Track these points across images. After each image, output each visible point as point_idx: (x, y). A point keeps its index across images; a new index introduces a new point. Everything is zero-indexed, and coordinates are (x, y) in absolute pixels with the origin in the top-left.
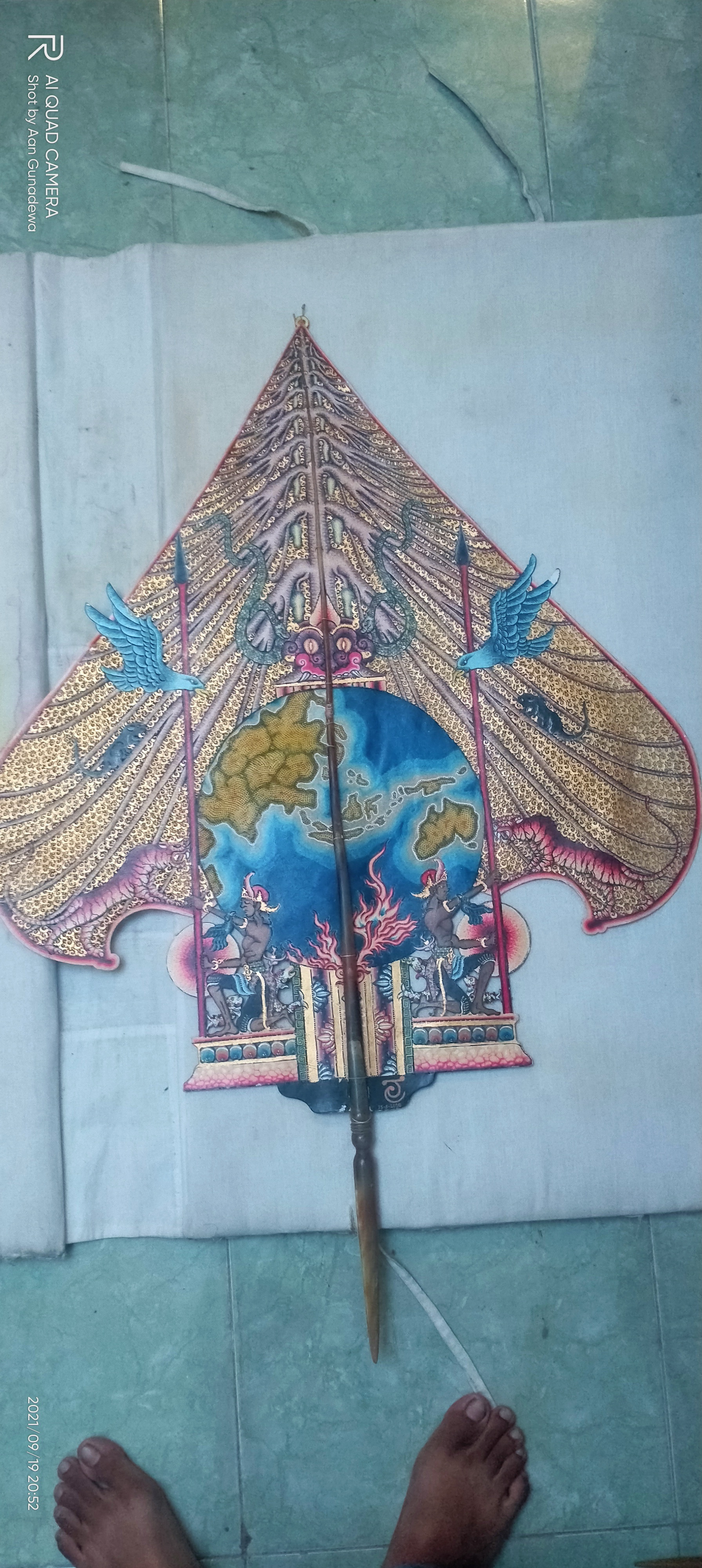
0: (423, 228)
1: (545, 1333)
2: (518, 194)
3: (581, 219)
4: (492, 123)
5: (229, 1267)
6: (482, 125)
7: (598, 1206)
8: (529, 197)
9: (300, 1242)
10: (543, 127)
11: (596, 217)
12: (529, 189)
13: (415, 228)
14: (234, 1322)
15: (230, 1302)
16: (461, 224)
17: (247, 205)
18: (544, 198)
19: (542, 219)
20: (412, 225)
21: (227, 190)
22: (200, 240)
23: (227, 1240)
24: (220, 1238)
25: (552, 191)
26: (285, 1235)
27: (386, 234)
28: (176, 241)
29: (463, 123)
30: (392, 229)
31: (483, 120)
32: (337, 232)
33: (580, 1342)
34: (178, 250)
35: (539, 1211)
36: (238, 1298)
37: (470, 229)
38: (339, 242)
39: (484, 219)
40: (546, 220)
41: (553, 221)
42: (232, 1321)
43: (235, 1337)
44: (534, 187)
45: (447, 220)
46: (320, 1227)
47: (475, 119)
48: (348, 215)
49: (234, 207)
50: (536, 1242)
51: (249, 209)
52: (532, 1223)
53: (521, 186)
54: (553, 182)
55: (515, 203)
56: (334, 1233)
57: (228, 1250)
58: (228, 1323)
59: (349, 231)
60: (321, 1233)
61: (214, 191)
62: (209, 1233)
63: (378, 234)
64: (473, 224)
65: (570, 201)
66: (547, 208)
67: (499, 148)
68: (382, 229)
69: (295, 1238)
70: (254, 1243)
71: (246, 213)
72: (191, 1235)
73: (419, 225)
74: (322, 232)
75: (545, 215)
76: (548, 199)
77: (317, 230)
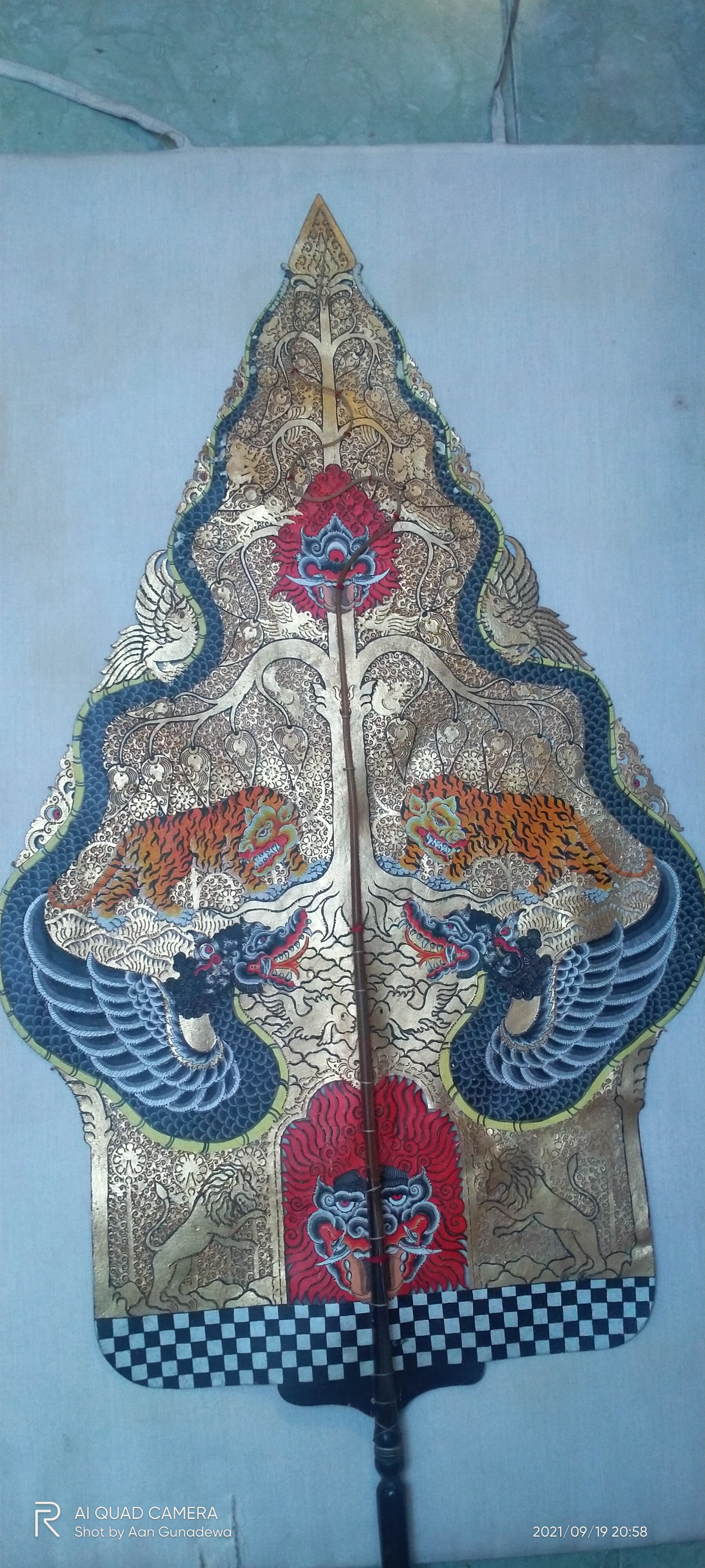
0: (338, 143)
3: (557, 143)
11: (576, 140)
13: (327, 143)
16: (391, 140)
19: (503, 139)
20: (322, 139)
21: (67, 79)
22: (23, 148)
25: (517, 100)
27: (286, 151)
30: (294, 144)
32: (216, 144)
37: (400, 148)
38: (221, 160)
39: (423, 137)
40: (508, 141)
41: (517, 143)
45: (372, 135)
48: (233, 122)
54: (519, 88)
59: (234, 143)
61: (45, 80)
63: (272, 149)
64: (406, 141)
65: (542, 116)
66: (510, 123)
68: (281, 142)
73: (332, 139)
74: (194, 144)
75: (506, 134)
76: (512, 110)
77: (186, 140)
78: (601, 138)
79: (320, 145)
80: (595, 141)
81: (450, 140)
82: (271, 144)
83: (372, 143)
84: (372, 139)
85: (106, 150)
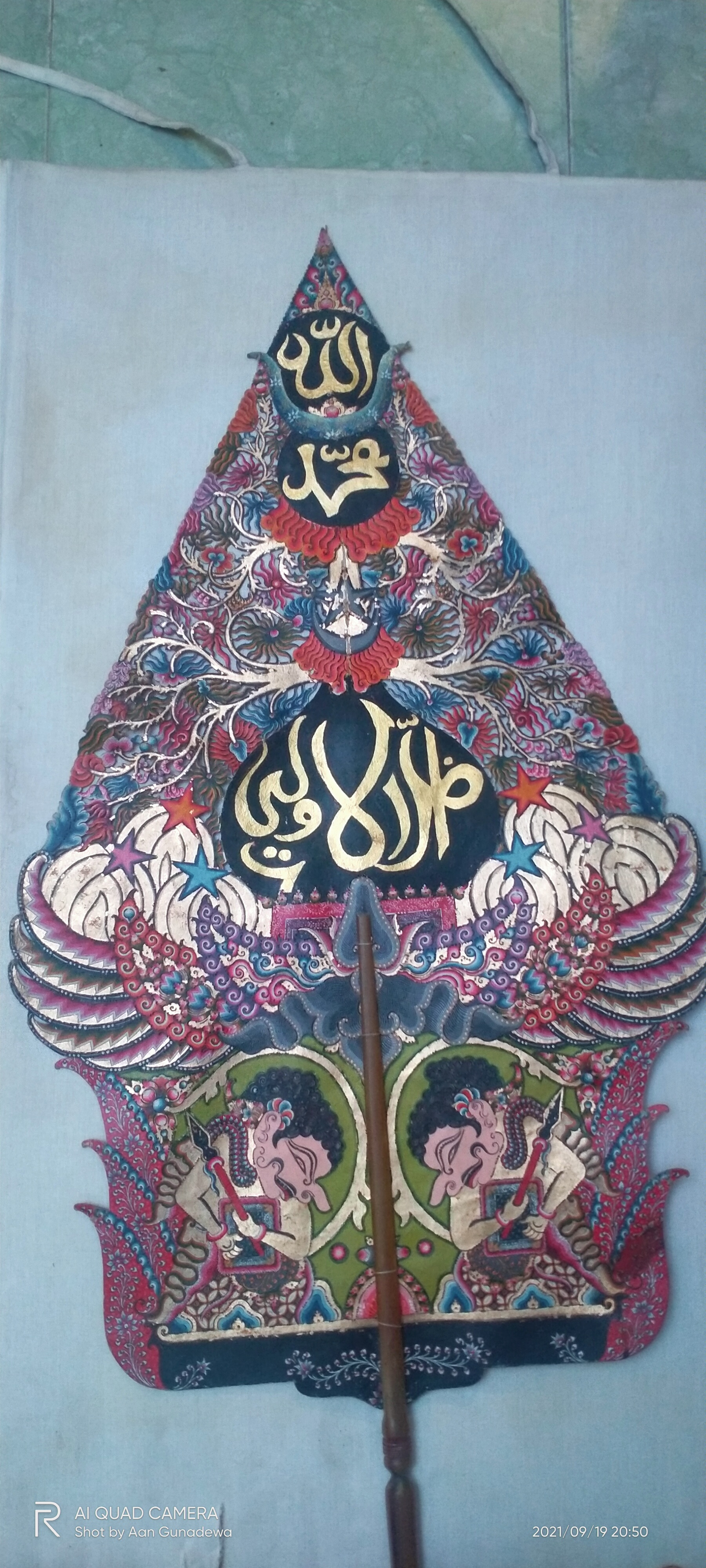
0: (393, 169)
2: (525, 136)
3: (610, 176)
4: (492, 37)
8: (538, 140)
10: (566, 47)
11: (629, 174)
12: (539, 129)
13: (380, 169)
16: (445, 167)
17: (151, 120)
18: (561, 143)
19: (557, 171)
20: (377, 165)
21: (125, 98)
22: (82, 161)
25: (572, 134)
27: (340, 174)
28: (49, 160)
30: (349, 167)
31: (480, 33)
32: (272, 165)
34: (47, 172)
37: (454, 176)
38: (276, 180)
39: (476, 165)
40: (561, 173)
41: (570, 174)
44: (547, 128)
48: (289, 144)
49: (134, 120)
51: (151, 123)
53: (529, 125)
54: (575, 122)
55: (521, 146)
59: (289, 165)
61: (106, 97)
63: (327, 171)
64: (461, 169)
65: (596, 151)
66: (563, 157)
68: (338, 166)
71: (149, 129)
73: (386, 165)
74: (251, 163)
75: (560, 165)
76: (566, 144)
77: (244, 158)
78: (654, 173)
79: (376, 169)
80: (649, 176)
81: (503, 169)
82: (327, 167)
83: (426, 170)
84: (426, 166)
85: (162, 166)
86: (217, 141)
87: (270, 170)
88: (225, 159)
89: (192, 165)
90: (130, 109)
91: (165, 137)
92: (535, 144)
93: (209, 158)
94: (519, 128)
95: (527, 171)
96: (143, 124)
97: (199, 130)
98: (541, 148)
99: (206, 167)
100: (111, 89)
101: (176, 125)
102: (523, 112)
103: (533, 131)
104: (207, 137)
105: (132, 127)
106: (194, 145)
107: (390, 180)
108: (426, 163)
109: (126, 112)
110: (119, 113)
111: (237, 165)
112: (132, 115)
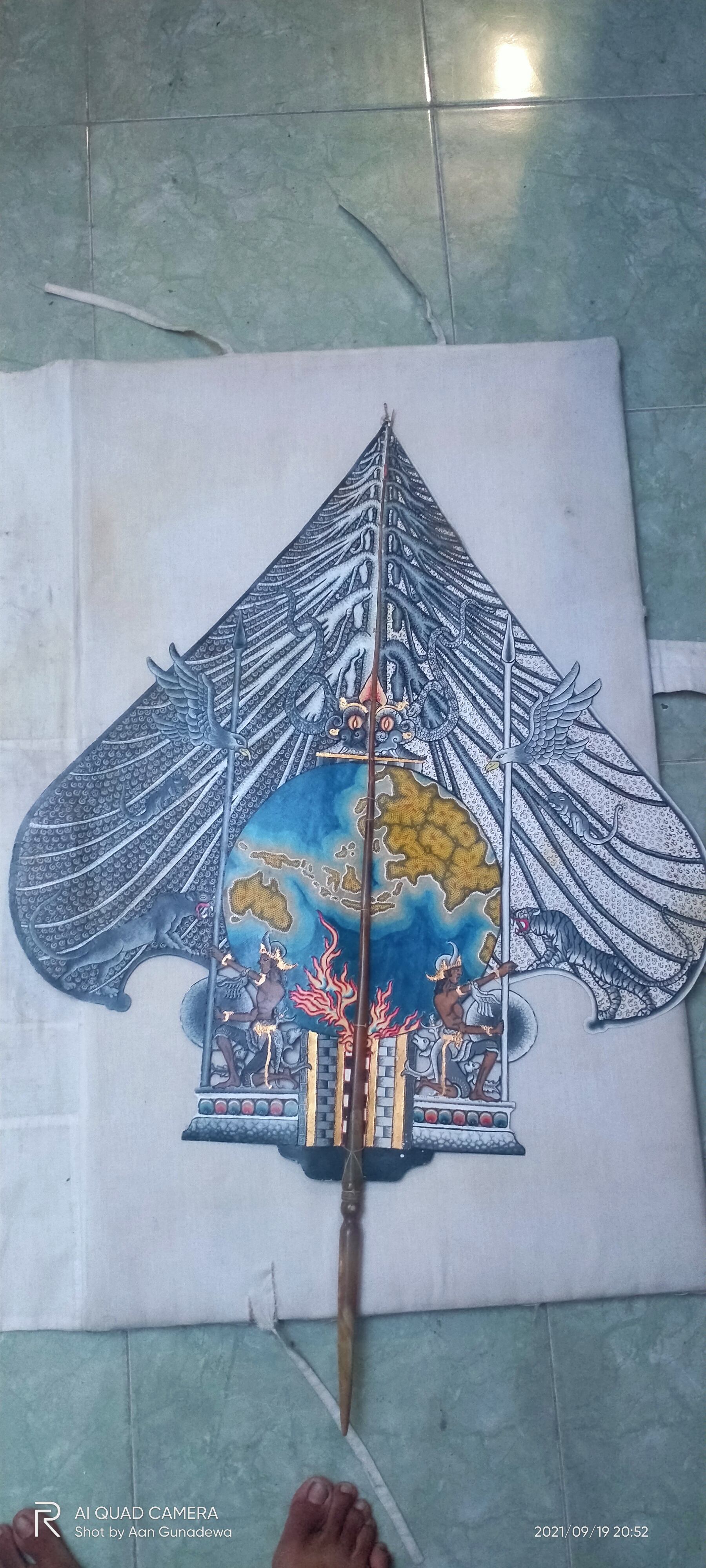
0: (332, 348)
1: (443, 1425)
2: (422, 319)
3: (481, 343)
4: (398, 253)
5: (128, 1360)
6: (389, 255)
7: (496, 1295)
8: (432, 321)
9: (198, 1334)
10: (446, 256)
11: (495, 341)
12: (432, 313)
13: (324, 349)
14: (132, 1417)
15: (129, 1395)
16: (369, 345)
17: (165, 325)
18: (447, 322)
19: (444, 342)
20: (322, 345)
21: (146, 311)
22: (120, 357)
23: (127, 1332)
24: (118, 1330)
25: (454, 316)
26: (184, 1327)
27: (296, 354)
28: (97, 357)
29: (373, 252)
30: (302, 349)
31: (390, 249)
32: (250, 351)
33: (478, 1433)
34: (97, 366)
35: (437, 1301)
36: (137, 1392)
37: (375, 350)
38: (253, 361)
39: (390, 342)
40: (447, 343)
41: (455, 344)
42: (130, 1416)
43: (133, 1431)
44: (438, 311)
46: (219, 1319)
47: (383, 248)
48: (261, 336)
49: (153, 326)
50: (435, 1332)
51: (167, 328)
52: (430, 1313)
53: (426, 310)
54: (456, 307)
55: (419, 327)
56: (234, 1325)
57: (127, 1342)
58: (126, 1417)
59: (262, 350)
60: (221, 1325)
61: (133, 312)
62: (107, 1325)
63: (287, 354)
64: (379, 345)
65: (471, 325)
66: (449, 332)
67: (404, 276)
68: (293, 349)
69: (195, 1330)
70: (153, 1336)
71: (164, 333)
72: (89, 1329)
73: (328, 346)
74: (236, 351)
75: (446, 338)
76: (450, 323)
77: (231, 349)
78: (511, 339)
79: (321, 349)
80: (509, 340)
81: (409, 343)
82: (287, 350)
83: (355, 348)
84: (356, 344)
85: (175, 357)
86: (212, 338)
87: (248, 355)
88: (217, 350)
89: (194, 355)
90: (151, 320)
91: (176, 336)
92: (430, 323)
93: (207, 349)
94: (418, 314)
95: (424, 343)
96: (160, 328)
97: (198, 332)
98: (434, 326)
99: (206, 356)
100: (137, 306)
101: (183, 329)
102: (420, 302)
103: (429, 315)
104: (204, 336)
105: (154, 331)
106: (196, 342)
107: (331, 355)
108: (355, 342)
109: (147, 321)
110: (142, 322)
111: (226, 353)
112: (152, 323)
